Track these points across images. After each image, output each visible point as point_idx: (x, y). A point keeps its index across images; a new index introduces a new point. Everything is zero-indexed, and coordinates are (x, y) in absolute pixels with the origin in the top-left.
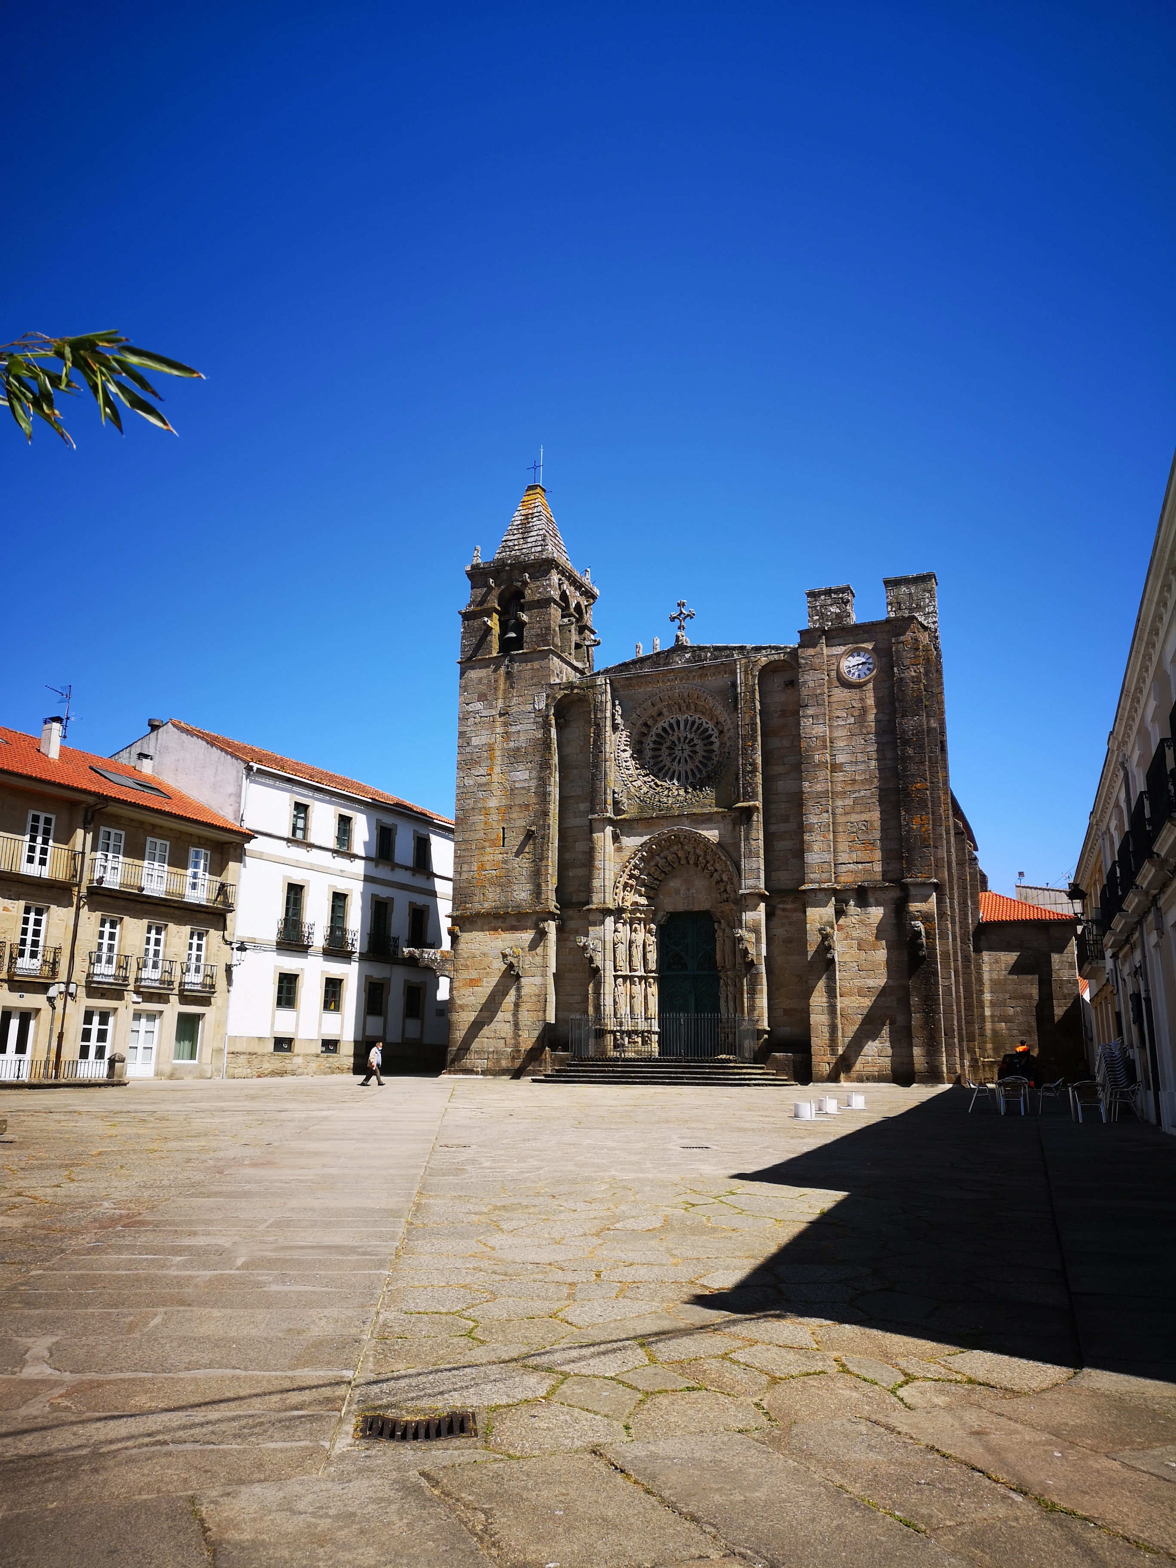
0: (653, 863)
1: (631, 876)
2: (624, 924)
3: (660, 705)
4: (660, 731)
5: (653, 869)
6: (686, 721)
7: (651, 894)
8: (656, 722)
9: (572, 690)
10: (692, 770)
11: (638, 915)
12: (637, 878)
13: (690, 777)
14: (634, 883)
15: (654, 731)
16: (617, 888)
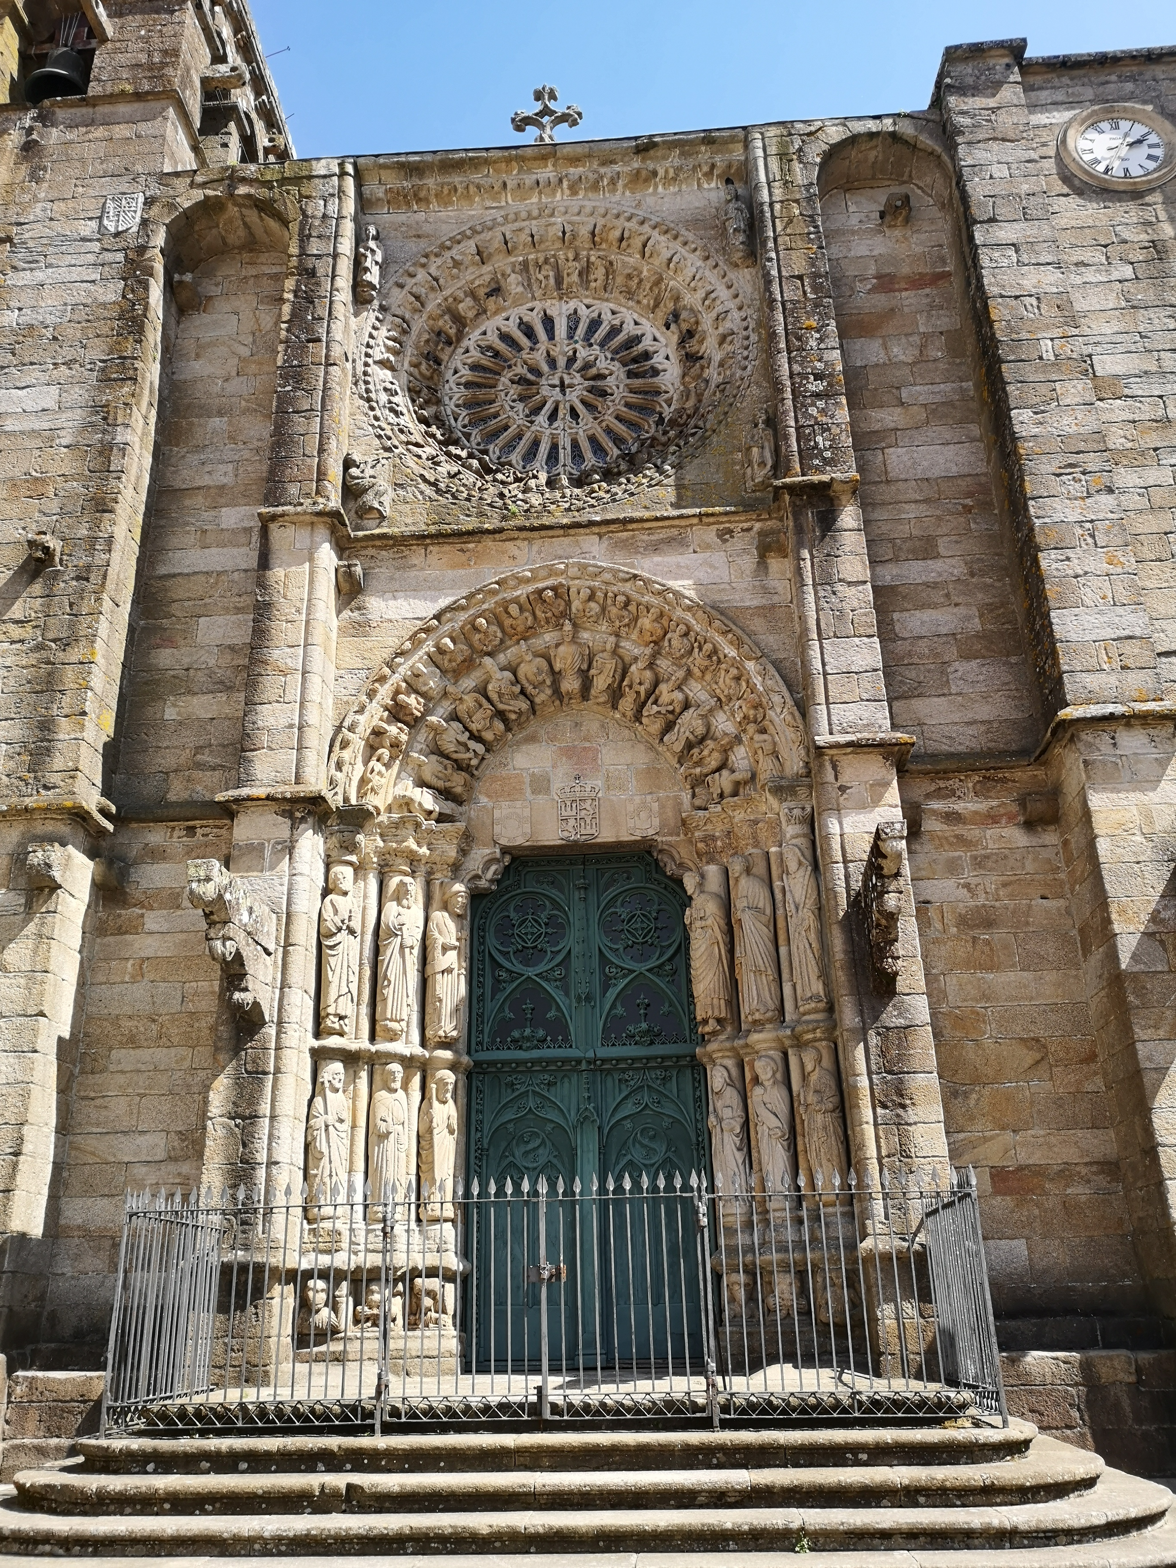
0: (469, 682)
1: (397, 713)
2: (359, 869)
3: (502, 263)
4: (493, 339)
5: (469, 701)
6: (574, 319)
7: (457, 781)
8: (482, 312)
9: (232, 187)
10: (593, 439)
11: (411, 844)
12: (414, 723)
13: (588, 454)
14: (404, 738)
15: (473, 339)
16: (345, 745)
